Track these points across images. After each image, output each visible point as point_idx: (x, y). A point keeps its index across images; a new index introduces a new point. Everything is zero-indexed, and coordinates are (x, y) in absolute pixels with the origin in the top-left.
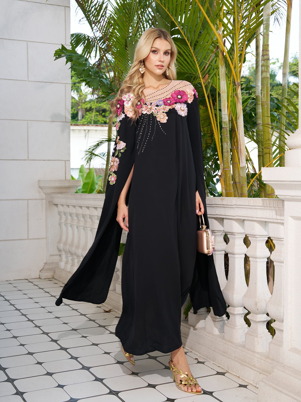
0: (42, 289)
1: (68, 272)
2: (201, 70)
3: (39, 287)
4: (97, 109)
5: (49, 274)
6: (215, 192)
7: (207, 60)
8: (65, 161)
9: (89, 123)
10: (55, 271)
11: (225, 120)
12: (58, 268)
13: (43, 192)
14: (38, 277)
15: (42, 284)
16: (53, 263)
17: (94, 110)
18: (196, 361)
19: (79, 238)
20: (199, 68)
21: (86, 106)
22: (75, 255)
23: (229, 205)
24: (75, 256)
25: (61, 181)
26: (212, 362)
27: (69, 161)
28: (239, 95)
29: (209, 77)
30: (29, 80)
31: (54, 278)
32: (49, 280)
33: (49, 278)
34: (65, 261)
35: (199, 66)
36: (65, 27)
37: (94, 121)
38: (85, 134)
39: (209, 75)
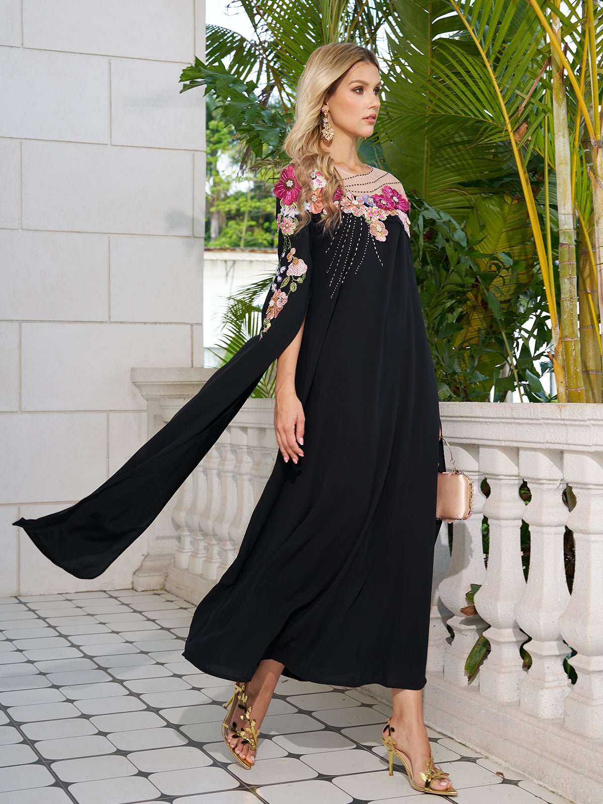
0: (140, 612)
1: (198, 575)
2: (511, 114)
3: (134, 608)
4: (252, 214)
5: (154, 581)
6: (538, 393)
7: (525, 91)
8: (192, 325)
9: (235, 246)
10: (167, 573)
11: (566, 227)
12: (175, 567)
13: (142, 396)
14: (130, 587)
15: (139, 602)
16: (162, 555)
17: (246, 216)
18: (500, 780)
19: (224, 498)
20: (506, 108)
21: (228, 206)
22: (213, 537)
23: (578, 420)
24: (214, 540)
25: (181, 370)
26: (535, 781)
27: (201, 324)
28: (599, 169)
29: (527, 128)
30: (113, 144)
31: (166, 590)
32: (155, 594)
33: (154, 590)
34: (189, 550)
35: (505, 104)
36: (195, 25)
37: (245, 240)
38: (226, 269)
39: (529, 124)
